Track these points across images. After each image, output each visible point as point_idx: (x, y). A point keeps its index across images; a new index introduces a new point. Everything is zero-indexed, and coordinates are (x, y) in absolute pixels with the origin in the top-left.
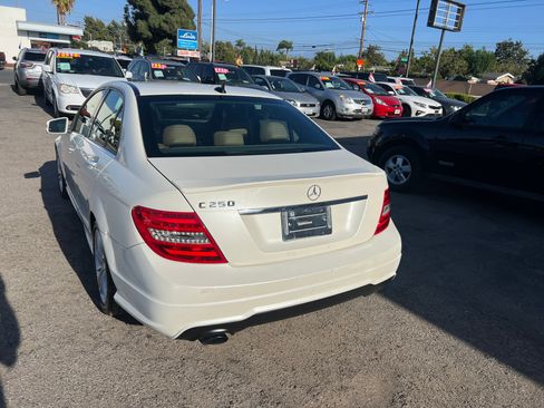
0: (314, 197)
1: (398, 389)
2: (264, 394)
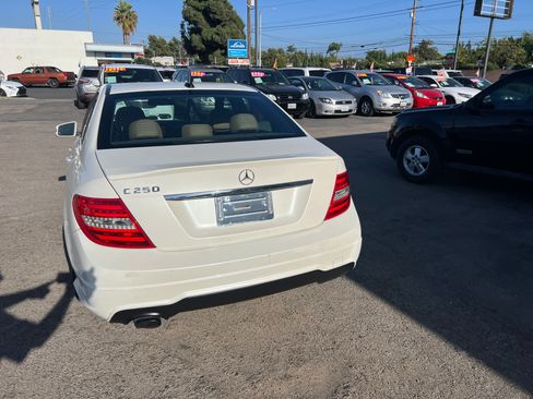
0: (247, 181)
2: (202, 380)
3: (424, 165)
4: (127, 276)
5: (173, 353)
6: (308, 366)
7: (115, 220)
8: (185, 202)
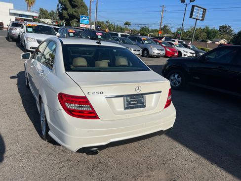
0: (138, 91)
1: (173, 177)
2: (113, 178)
3: (179, 82)
4: (88, 131)
5: (96, 166)
6: (156, 171)
8: (113, 99)
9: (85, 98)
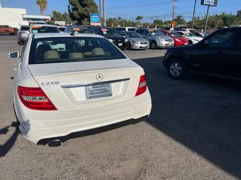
0: (100, 79)
1: (145, 167)
2: (80, 169)
3: (179, 71)
4: (44, 123)
5: (67, 157)
6: (128, 161)
7: (38, 97)
8: (71, 88)
9: (39, 89)
